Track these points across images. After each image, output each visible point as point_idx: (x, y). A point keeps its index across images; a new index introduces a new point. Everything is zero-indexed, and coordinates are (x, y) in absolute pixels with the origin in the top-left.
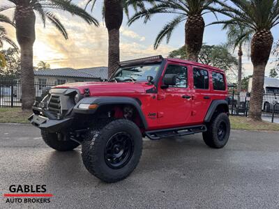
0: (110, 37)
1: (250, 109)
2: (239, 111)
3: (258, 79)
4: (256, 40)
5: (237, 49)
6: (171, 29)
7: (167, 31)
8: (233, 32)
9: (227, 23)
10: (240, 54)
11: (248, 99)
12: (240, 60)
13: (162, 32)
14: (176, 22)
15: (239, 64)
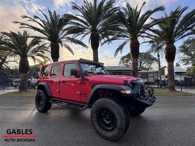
0: (94, 53)
1: (169, 85)
2: (161, 86)
3: (171, 69)
4: (167, 49)
5: (157, 53)
6: (122, 47)
7: (121, 48)
8: (154, 46)
9: (150, 42)
10: (159, 56)
11: (166, 79)
12: (159, 59)
13: (118, 49)
14: (125, 43)
15: (158, 61)
